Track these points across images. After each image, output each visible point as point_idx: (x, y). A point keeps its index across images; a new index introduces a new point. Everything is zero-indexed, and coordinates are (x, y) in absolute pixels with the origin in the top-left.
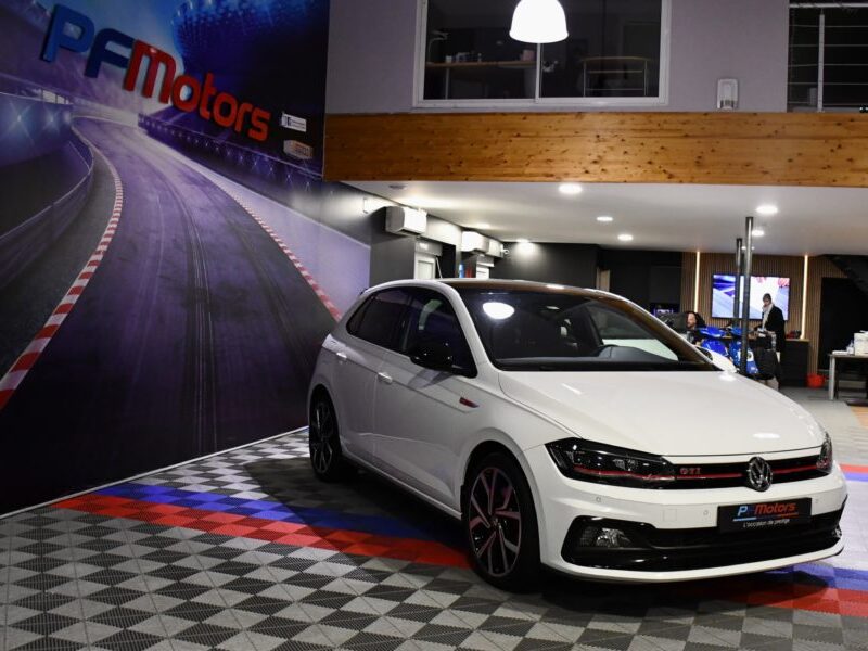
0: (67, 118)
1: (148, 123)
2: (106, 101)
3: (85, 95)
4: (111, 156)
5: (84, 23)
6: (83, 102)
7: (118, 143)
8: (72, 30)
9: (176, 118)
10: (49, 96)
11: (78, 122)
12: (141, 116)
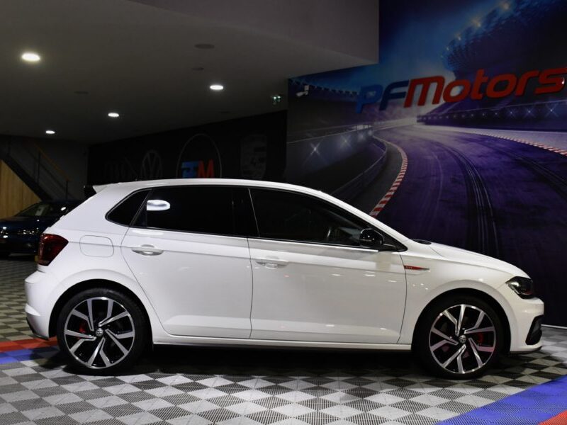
0: (370, 133)
1: (425, 119)
2: (394, 118)
3: (380, 120)
4: (398, 143)
5: (377, 88)
6: (379, 123)
7: (403, 135)
8: (371, 94)
9: (448, 109)
10: (360, 127)
11: (376, 133)
12: (419, 117)
